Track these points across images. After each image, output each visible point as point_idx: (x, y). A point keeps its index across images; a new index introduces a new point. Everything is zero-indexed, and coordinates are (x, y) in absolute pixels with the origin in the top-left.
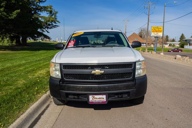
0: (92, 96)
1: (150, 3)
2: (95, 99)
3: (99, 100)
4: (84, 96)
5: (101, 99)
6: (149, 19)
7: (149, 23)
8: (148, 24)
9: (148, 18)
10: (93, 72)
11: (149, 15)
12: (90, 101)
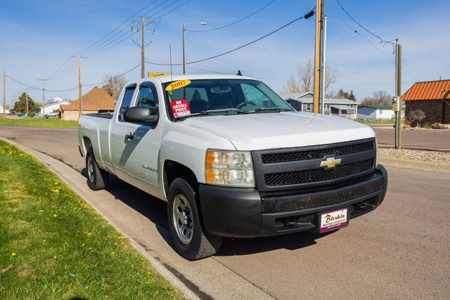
0: (326, 215)
1: (144, 19)
2: (331, 221)
3: (337, 220)
4: (305, 218)
5: (340, 219)
6: (145, 57)
7: (145, 64)
8: (143, 67)
9: (143, 53)
10: (323, 164)
11: (143, 46)
12: (322, 227)
